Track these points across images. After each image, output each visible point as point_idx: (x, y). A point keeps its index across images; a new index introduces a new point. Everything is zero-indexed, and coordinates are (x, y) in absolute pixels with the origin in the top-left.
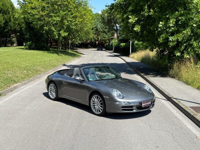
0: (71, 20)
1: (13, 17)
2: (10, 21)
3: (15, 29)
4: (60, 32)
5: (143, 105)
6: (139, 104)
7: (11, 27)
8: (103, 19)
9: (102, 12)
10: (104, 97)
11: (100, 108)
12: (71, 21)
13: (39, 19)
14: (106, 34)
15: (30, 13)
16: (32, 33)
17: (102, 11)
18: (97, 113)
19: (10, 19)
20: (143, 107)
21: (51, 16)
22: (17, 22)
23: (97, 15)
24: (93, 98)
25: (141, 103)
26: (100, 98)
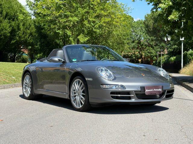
1: (23, 25)
2: (19, 29)
3: (26, 40)
4: (79, 37)
5: (147, 91)
6: (140, 89)
7: (20, 37)
9: (146, 18)
10: (86, 79)
11: (82, 99)
12: (94, 22)
13: (52, 22)
15: (40, 13)
16: (43, 43)
17: (145, 16)
18: (78, 107)
19: (18, 26)
20: (146, 94)
21: (66, 16)
22: (29, 31)
24: (73, 85)
25: (143, 88)
26: (82, 83)
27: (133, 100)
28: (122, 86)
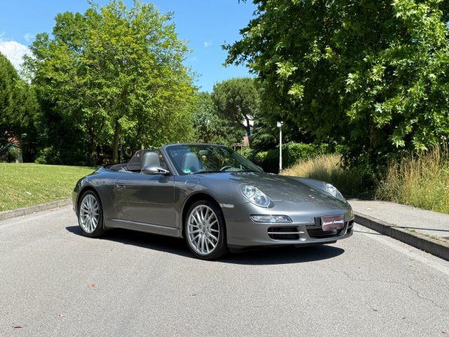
0: (145, 93)
1: (14, 98)
2: (7, 104)
3: (19, 123)
4: (120, 121)
5: (324, 224)
6: (313, 222)
7: (7, 117)
8: (218, 103)
9: (215, 89)
10: (221, 205)
11: (211, 238)
13: (73, 94)
14: (225, 137)
15: (52, 78)
16: (55, 128)
17: (214, 86)
18: (203, 253)
19: (6, 99)
20: (324, 229)
21: (100, 86)
22: (23, 108)
23: (205, 96)
25: (319, 220)
26: (210, 213)
27: (303, 240)
28: (285, 217)
